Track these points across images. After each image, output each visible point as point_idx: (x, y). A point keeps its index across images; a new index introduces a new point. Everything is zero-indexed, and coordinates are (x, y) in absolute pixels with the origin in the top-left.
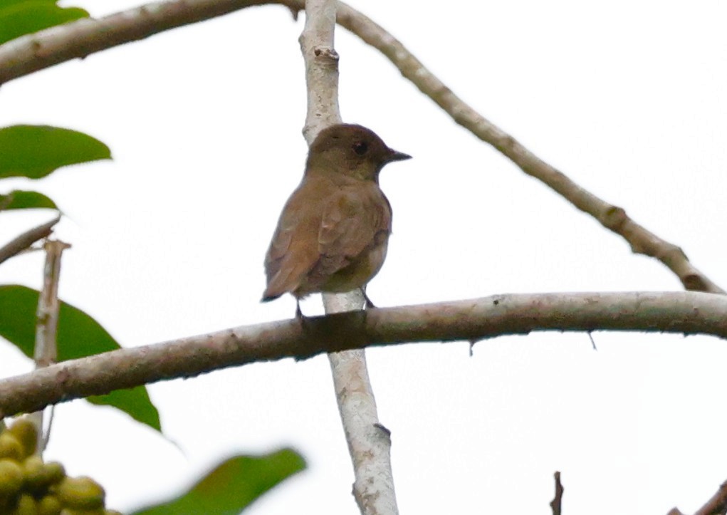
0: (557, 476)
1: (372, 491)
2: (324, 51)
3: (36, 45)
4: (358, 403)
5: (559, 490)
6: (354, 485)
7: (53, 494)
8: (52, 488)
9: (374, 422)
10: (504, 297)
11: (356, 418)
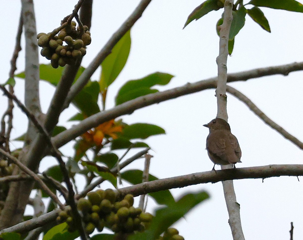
0: (292, 223)
1: (234, 221)
2: (223, 95)
3: (145, 99)
4: (230, 196)
5: (292, 227)
6: (229, 220)
7: (138, 217)
8: (138, 216)
9: (235, 202)
10: (273, 165)
11: (230, 200)
